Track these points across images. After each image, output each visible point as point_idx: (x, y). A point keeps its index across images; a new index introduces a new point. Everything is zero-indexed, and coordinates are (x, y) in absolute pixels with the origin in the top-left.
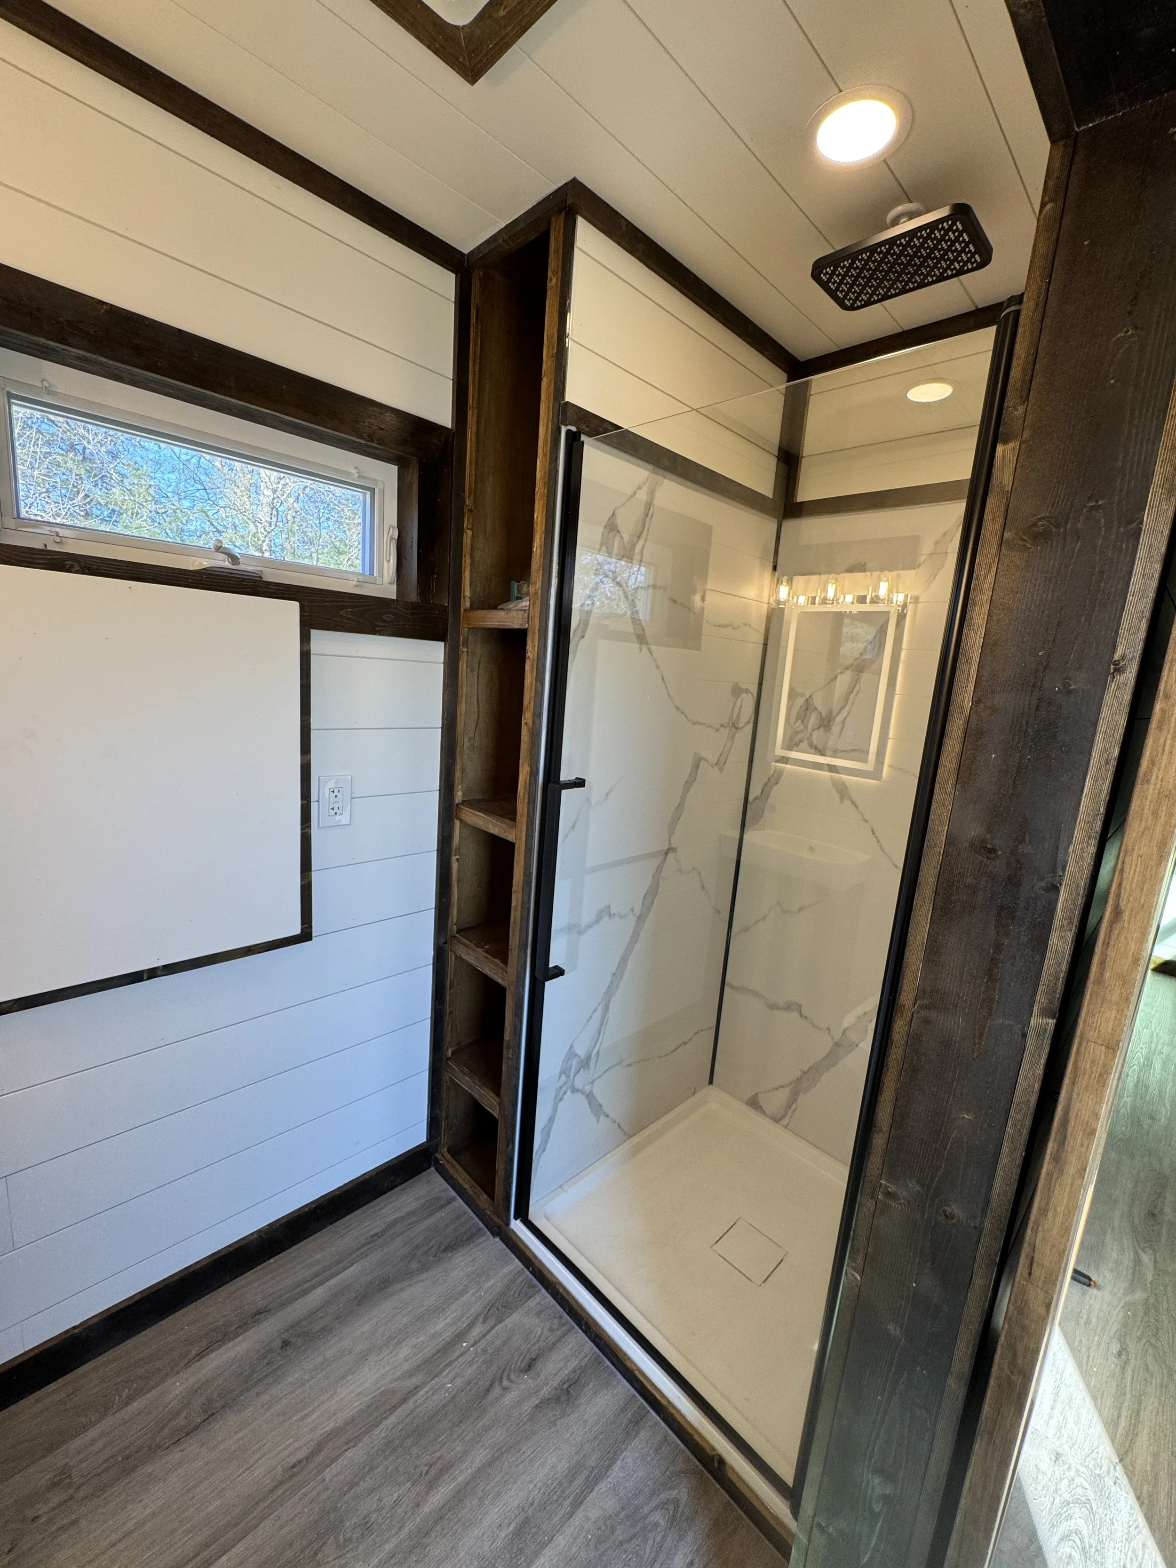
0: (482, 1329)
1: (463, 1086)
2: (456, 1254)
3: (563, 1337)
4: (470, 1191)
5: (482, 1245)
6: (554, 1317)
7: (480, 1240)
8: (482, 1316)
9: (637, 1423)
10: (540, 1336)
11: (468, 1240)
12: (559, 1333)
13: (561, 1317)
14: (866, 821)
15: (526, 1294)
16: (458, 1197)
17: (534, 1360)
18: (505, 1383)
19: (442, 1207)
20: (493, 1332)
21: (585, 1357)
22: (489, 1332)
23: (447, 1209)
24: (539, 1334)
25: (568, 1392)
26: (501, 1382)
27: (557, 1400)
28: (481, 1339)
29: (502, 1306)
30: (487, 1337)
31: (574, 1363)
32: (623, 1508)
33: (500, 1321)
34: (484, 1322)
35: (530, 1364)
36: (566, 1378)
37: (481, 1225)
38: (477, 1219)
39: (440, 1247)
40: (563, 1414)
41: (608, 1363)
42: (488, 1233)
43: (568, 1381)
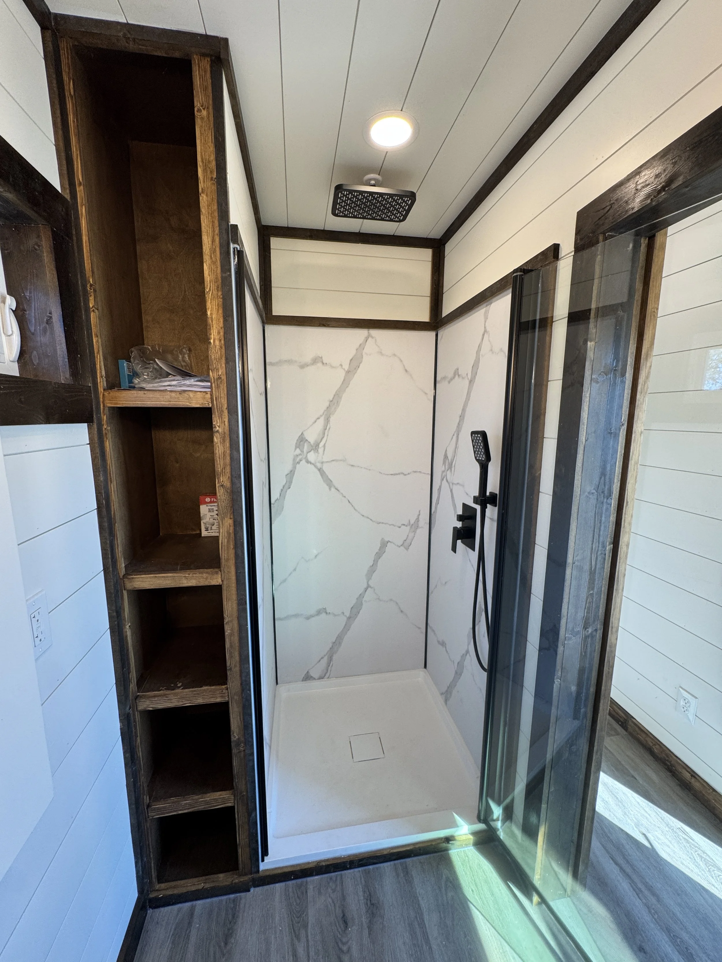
0: (303, 945)
1: (180, 812)
2: (236, 935)
3: (342, 885)
4: (208, 886)
5: (247, 906)
6: (329, 883)
7: (242, 906)
8: (294, 938)
9: (407, 873)
10: (333, 902)
11: (233, 916)
12: (338, 888)
13: (331, 879)
14: (345, 497)
15: (303, 893)
16: (194, 903)
17: (344, 915)
18: (345, 948)
19: (190, 924)
20: (309, 938)
21: (361, 879)
22: (308, 941)
23: (196, 919)
24: (331, 902)
25: (373, 904)
26: (342, 951)
27: (373, 915)
28: (308, 949)
29: (298, 918)
30: (310, 944)
31: (360, 889)
32: (439, 912)
33: (306, 926)
34: (299, 939)
35: (344, 921)
36: (365, 900)
37: (232, 896)
38: (224, 898)
39: (220, 947)
40: (382, 917)
41: (371, 867)
42: (242, 894)
43: (367, 900)
